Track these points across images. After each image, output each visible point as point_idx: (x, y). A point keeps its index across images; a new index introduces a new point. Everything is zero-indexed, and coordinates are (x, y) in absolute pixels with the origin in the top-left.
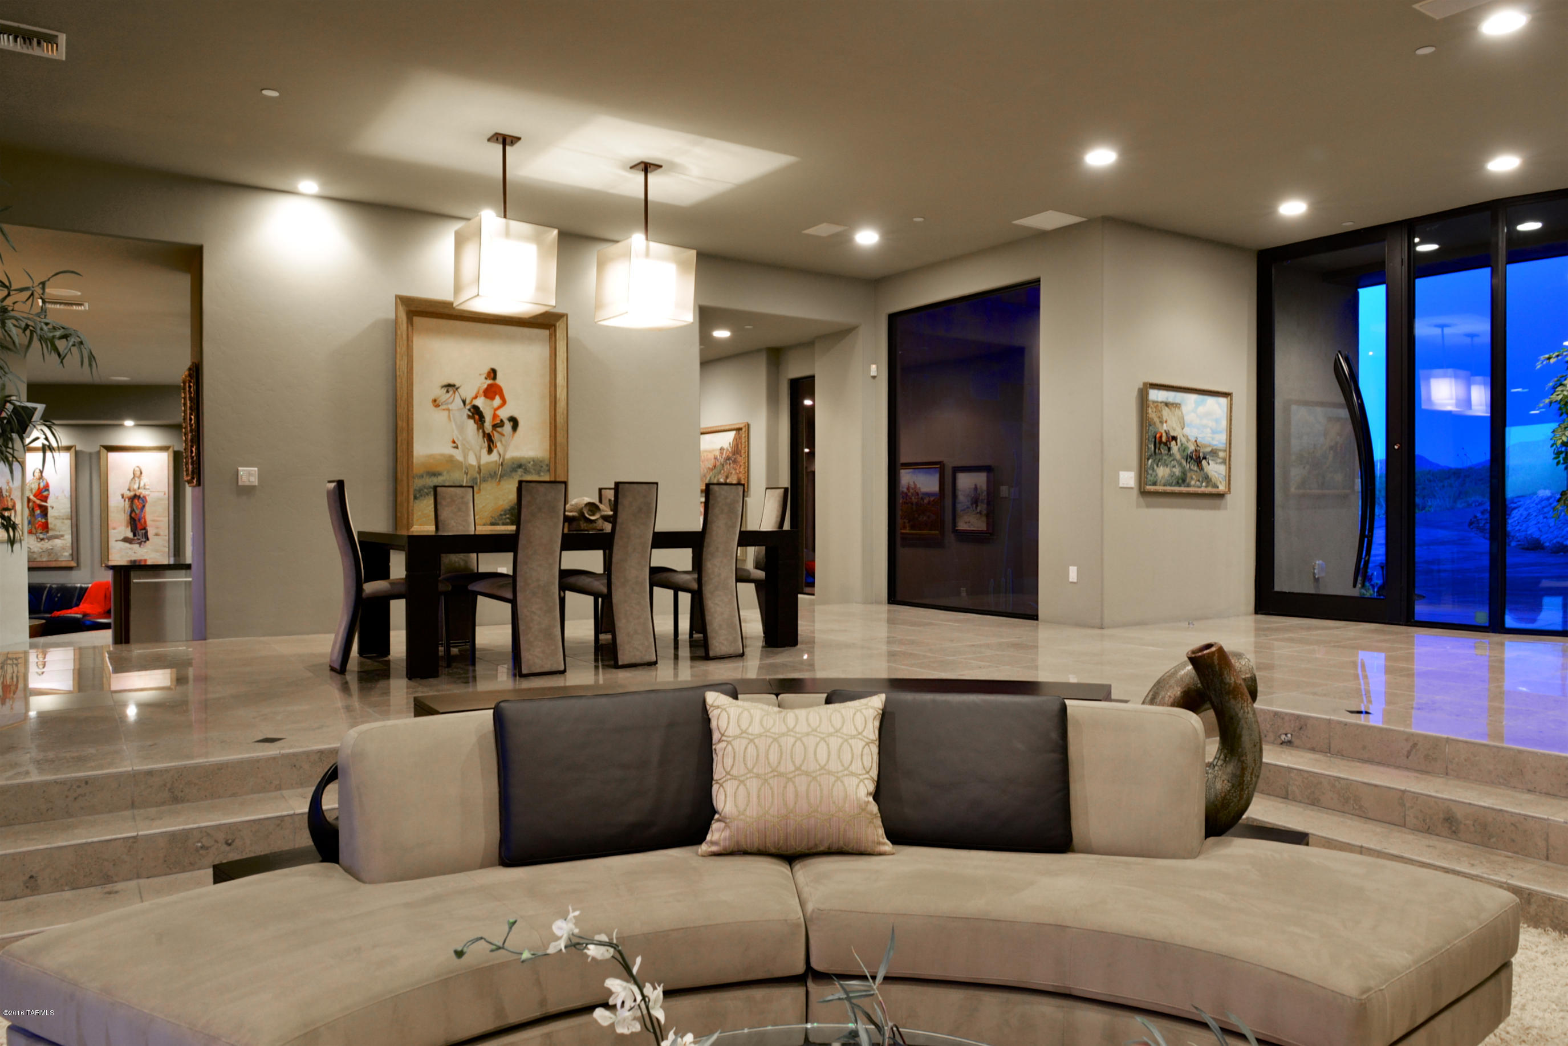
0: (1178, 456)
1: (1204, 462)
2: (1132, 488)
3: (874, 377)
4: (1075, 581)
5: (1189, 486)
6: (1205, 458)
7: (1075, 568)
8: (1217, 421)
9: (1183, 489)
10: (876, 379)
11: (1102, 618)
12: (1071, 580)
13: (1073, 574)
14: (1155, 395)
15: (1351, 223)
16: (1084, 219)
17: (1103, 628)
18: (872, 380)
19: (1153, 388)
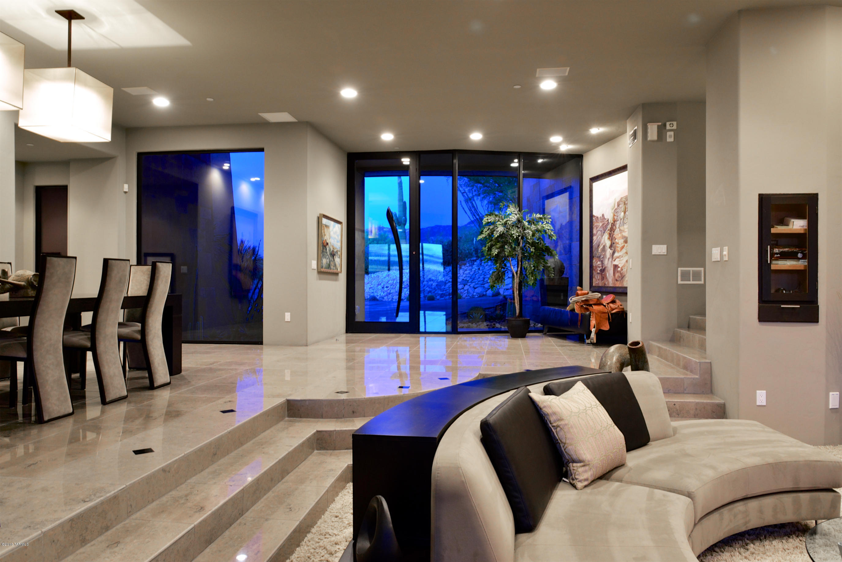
0: (328, 254)
1: (335, 256)
2: (315, 269)
3: (126, 192)
4: (289, 320)
5: (331, 269)
6: (335, 255)
7: (289, 314)
8: (338, 236)
9: (329, 271)
10: (127, 194)
11: (307, 340)
12: (286, 320)
13: (288, 317)
14: (325, 221)
15: (398, 148)
16: (296, 121)
17: (307, 346)
18: (124, 194)
19: (324, 218)
